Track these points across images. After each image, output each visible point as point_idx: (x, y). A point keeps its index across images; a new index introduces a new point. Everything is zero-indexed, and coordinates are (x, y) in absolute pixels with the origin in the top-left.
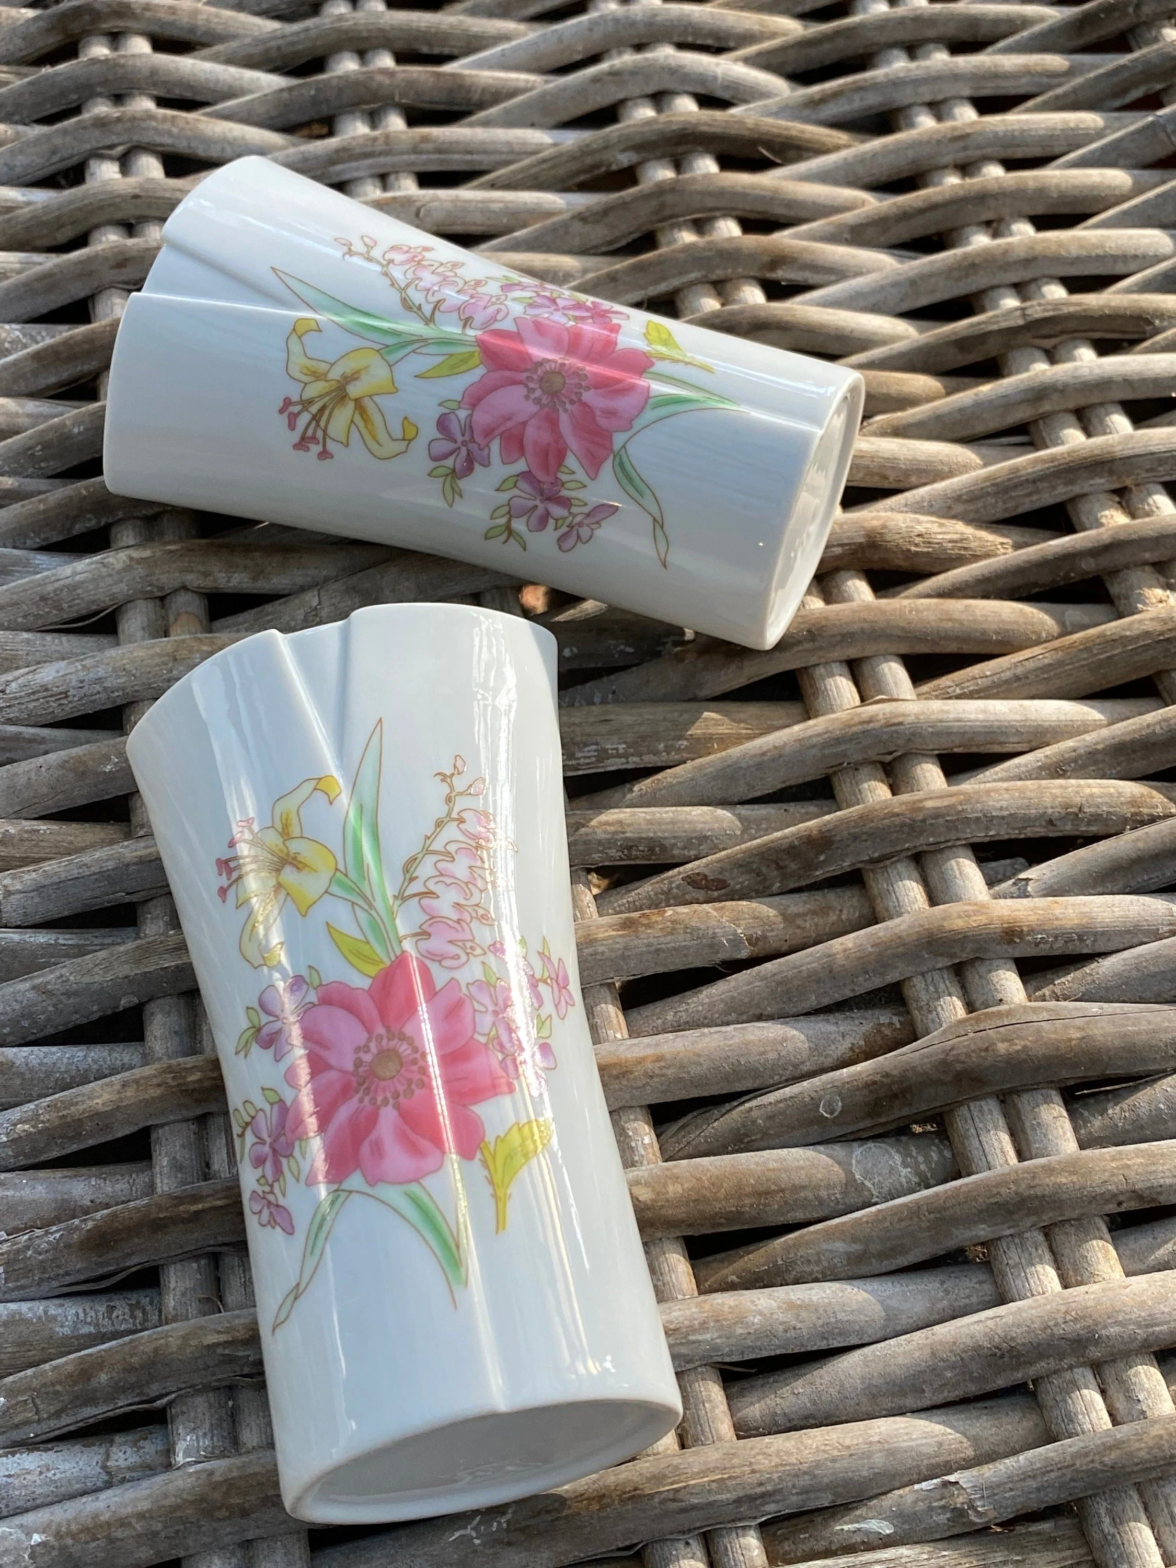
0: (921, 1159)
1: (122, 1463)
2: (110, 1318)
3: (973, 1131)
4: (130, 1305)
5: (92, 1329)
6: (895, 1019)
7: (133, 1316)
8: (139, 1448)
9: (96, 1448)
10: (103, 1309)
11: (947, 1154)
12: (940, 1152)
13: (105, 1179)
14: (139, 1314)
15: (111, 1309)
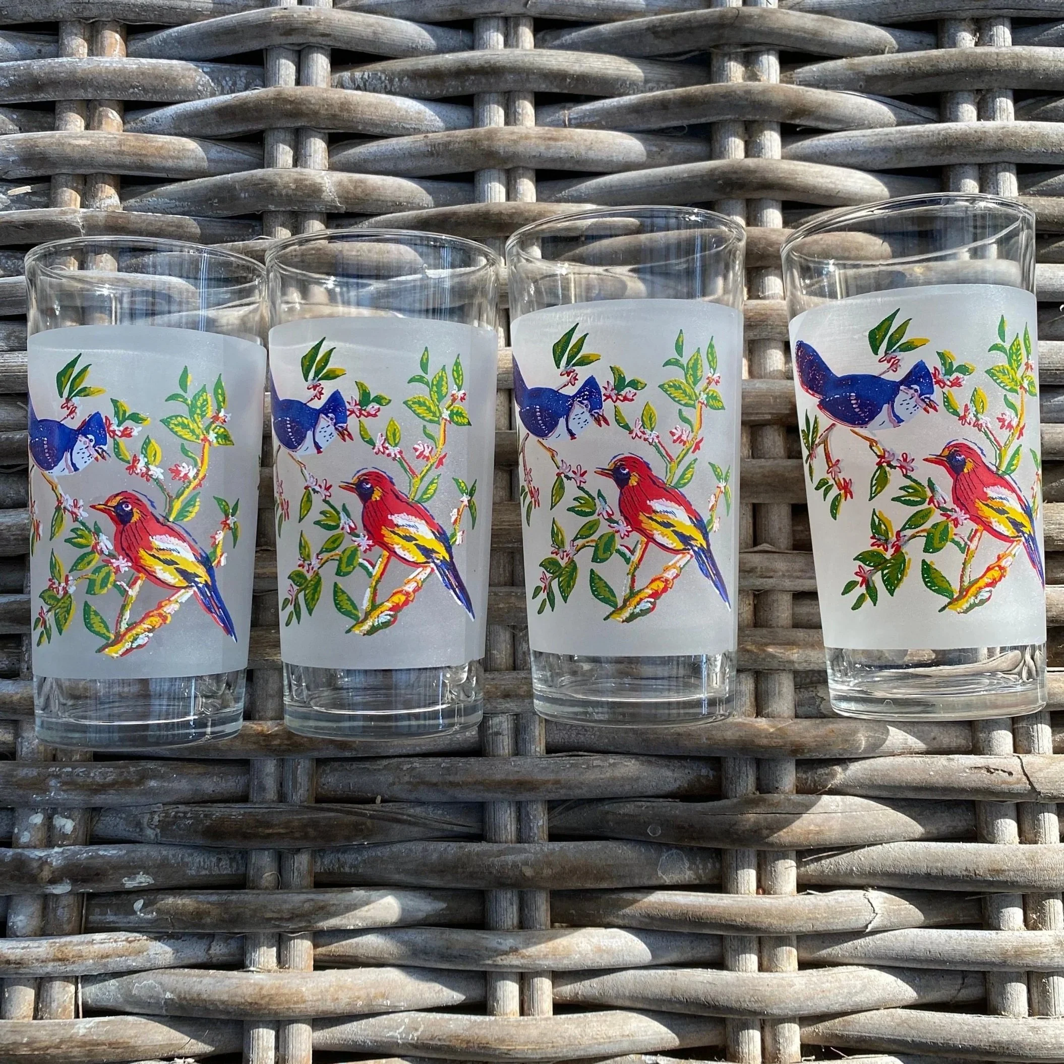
0: (701, 867)
1: (218, 952)
2: (218, 866)
3: (734, 865)
4: (230, 859)
5: (207, 872)
6: (711, 773)
7: (231, 866)
8: (229, 944)
9: (204, 941)
10: (214, 860)
11: (718, 865)
12: (714, 864)
13: (222, 778)
14: (234, 865)
15: (220, 860)
